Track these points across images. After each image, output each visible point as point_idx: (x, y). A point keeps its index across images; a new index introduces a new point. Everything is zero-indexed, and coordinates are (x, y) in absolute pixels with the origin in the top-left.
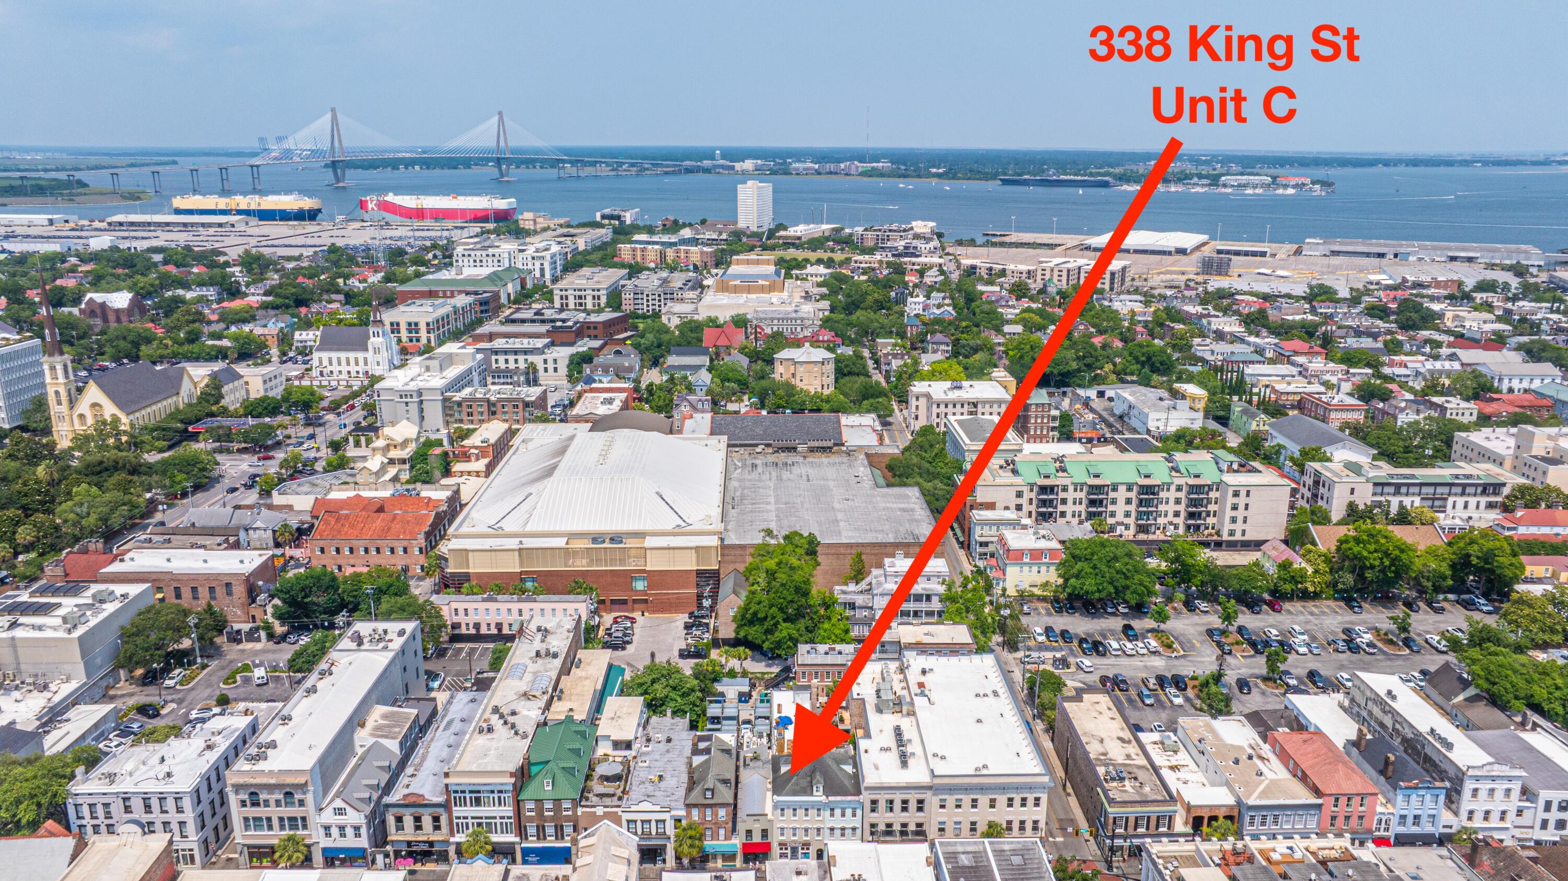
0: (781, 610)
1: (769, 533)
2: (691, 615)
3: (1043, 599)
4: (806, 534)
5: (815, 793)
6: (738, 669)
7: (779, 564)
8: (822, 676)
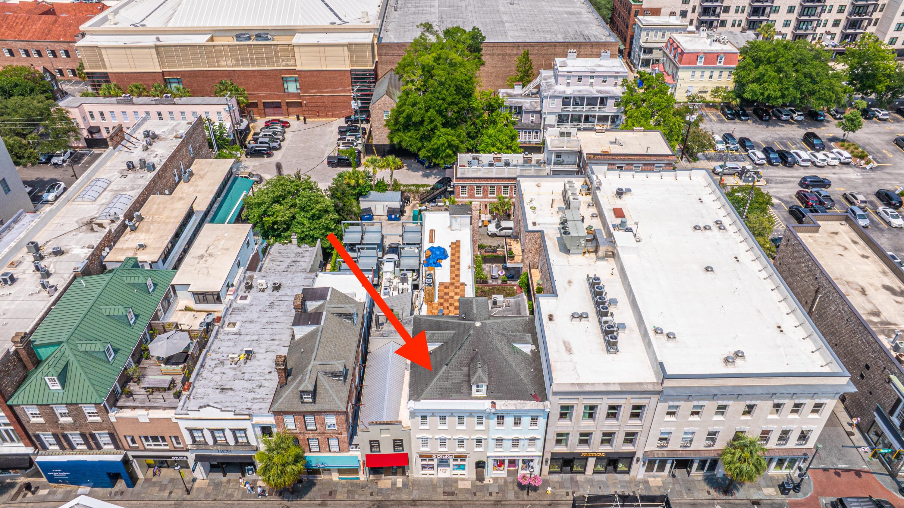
0: (440, 112)
1: (428, 27)
2: (348, 119)
3: (713, 106)
4: (468, 29)
5: (474, 394)
6: (388, 181)
7: (437, 60)
8: (485, 191)
